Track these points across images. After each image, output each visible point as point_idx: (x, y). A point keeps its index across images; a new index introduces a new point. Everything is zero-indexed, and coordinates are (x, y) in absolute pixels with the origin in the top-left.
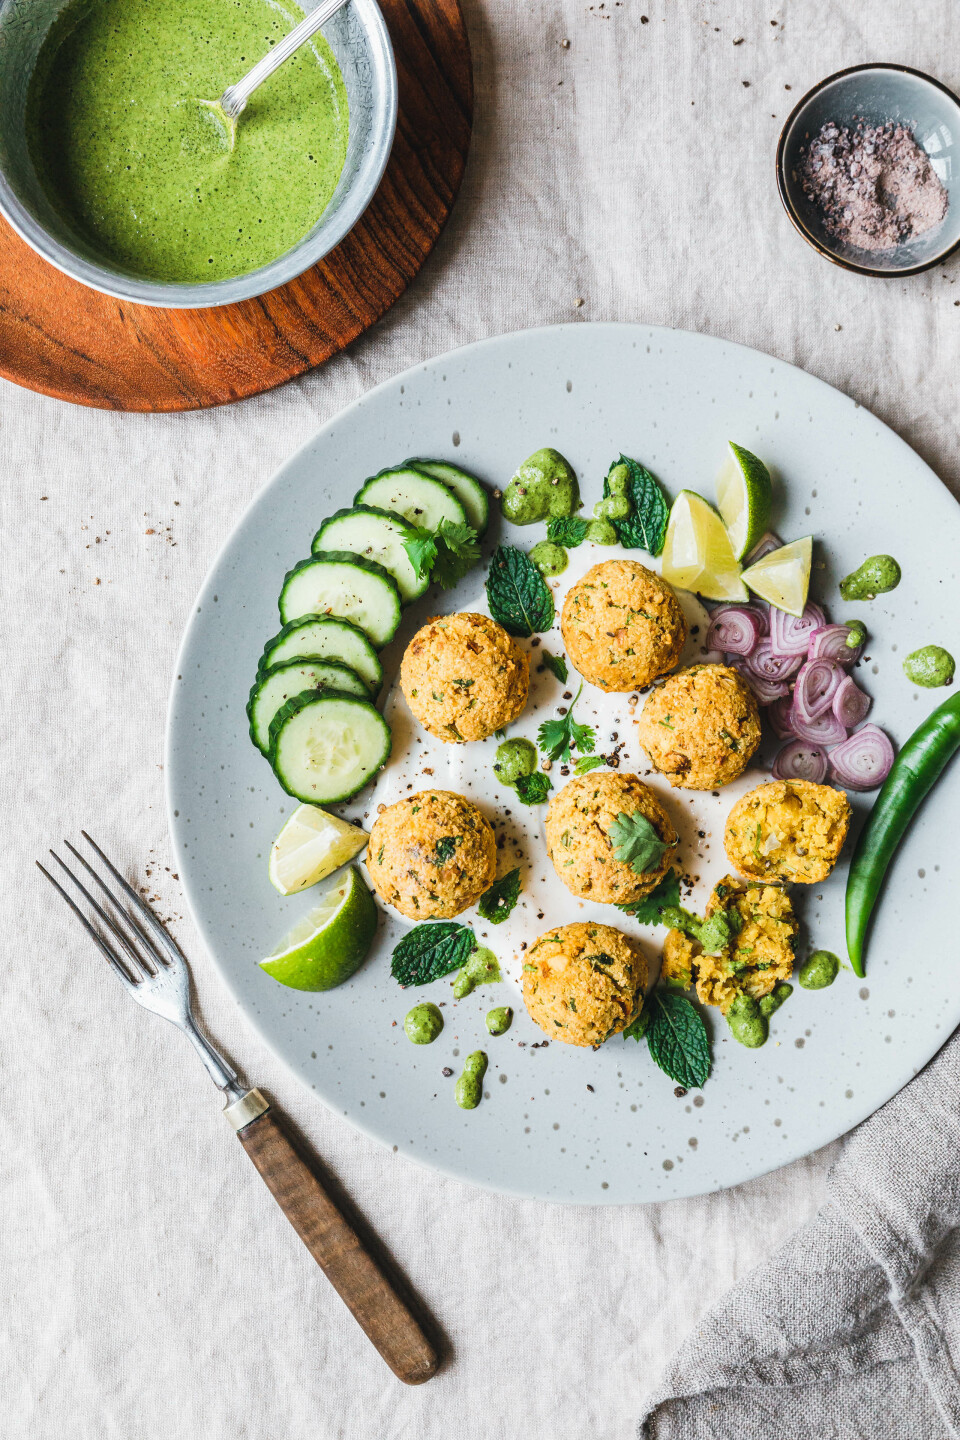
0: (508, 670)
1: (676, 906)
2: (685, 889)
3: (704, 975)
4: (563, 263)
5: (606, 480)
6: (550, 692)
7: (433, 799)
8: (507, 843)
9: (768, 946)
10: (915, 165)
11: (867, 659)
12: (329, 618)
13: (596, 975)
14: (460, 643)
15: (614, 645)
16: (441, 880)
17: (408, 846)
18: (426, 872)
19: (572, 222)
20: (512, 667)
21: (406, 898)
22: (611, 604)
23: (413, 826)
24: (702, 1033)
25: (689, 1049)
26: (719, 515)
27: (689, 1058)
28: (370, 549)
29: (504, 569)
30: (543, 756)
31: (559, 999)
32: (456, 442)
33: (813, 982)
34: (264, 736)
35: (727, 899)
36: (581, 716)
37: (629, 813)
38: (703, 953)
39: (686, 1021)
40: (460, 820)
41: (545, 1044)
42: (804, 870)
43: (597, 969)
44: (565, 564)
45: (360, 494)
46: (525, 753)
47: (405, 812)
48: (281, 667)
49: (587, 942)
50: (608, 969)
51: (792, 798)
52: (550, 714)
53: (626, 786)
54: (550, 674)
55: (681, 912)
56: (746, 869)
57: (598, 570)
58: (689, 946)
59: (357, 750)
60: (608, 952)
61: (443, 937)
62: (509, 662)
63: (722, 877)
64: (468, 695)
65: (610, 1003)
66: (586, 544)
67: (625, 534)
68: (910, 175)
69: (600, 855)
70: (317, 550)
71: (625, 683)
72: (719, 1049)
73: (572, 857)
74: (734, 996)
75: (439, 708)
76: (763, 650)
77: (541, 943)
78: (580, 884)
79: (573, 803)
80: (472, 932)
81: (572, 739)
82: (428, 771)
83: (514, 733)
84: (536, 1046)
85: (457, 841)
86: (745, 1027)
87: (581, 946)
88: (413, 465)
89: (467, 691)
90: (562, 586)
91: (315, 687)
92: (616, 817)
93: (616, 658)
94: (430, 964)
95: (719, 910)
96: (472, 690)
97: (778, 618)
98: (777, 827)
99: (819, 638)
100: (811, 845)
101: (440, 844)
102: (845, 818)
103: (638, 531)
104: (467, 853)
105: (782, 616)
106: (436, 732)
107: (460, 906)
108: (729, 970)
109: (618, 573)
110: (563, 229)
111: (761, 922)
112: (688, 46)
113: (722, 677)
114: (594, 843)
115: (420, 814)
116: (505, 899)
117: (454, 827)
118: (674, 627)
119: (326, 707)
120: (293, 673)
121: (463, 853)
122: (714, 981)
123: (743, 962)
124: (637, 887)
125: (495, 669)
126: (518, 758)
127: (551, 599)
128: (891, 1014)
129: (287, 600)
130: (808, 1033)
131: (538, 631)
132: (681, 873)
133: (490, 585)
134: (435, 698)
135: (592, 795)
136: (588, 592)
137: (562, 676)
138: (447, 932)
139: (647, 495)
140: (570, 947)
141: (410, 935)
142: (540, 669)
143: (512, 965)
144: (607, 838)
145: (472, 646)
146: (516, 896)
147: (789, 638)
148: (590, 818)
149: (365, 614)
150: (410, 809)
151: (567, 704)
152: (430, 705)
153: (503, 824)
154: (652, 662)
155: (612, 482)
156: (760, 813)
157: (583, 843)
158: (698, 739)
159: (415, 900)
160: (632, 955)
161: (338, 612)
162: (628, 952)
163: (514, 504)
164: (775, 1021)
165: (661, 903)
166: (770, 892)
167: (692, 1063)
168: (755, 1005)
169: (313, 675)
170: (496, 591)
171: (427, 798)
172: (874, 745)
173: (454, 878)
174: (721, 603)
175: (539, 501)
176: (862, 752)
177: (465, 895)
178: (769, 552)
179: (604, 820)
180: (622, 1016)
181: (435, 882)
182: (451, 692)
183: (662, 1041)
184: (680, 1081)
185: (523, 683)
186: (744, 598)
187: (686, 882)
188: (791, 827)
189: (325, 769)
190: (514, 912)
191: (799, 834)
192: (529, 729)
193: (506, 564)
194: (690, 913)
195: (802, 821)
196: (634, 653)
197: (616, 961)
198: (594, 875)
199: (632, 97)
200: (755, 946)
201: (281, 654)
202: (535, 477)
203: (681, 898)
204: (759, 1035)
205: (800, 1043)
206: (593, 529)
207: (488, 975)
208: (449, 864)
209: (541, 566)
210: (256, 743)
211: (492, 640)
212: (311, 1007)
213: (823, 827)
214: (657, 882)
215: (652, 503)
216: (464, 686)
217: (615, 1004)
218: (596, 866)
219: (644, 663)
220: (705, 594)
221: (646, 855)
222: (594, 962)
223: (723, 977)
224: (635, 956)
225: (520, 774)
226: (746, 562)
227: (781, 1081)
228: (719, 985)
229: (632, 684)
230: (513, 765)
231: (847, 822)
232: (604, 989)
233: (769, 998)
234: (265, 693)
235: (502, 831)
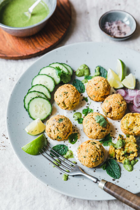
0: (75, 91)
1: (111, 142)
2: (113, 139)
3: (117, 153)
6: (85, 104)
9: (131, 148)
13: (92, 145)
14: (65, 86)
16: (59, 125)
18: (56, 124)
21: (52, 131)
24: (118, 168)
25: (116, 172)
27: (115, 174)
28: (49, 74)
30: (83, 115)
31: (84, 150)
32: (67, 62)
34: (27, 106)
35: (122, 138)
36: (91, 107)
37: (99, 115)
38: (117, 148)
39: (114, 166)
42: (137, 130)
44: (87, 82)
46: (79, 114)
48: (31, 92)
50: (95, 145)
51: (133, 115)
52: (85, 107)
54: (84, 101)
55: (112, 143)
58: (114, 148)
59: (45, 109)
60: (95, 142)
61: (61, 148)
65: (95, 151)
69: (93, 122)
70: (39, 74)
72: (122, 172)
74: (125, 159)
75: (61, 98)
76: (127, 96)
80: (67, 147)
81: (89, 112)
85: (63, 120)
86: (128, 167)
87: (89, 141)
89: (66, 94)
90: (86, 85)
91: (37, 96)
93: (96, 89)
96: (68, 94)
98: (131, 120)
99: (138, 92)
100: (138, 123)
101: (60, 119)
104: (65, 122)
105: (131, 90)
108: (123, 153)
111: (129, 143)
114: (92, 120)
116: (75, 140)
117: (63, 117)
119: (39, 99)
120: (33, 93)
123: (126, 151)
124: (101, 131)
125: (72, 91)
126: (78, 115)
129: (33, 83)
131: (82, 93)
134: (60, 96)
135: (92, 114)
137: (87, 101)
138: (62, 147)
139: (103, 72)
141: (54, 147)
142: (83, 100)
143: (75, 153)
144: (94, 119)
145: (68, 87)
146: (77, 140)
147: (132, 94)
148: (91, 117)
149: (48, 85)
151: (88, 106)
153: (75, 127)
154: (103, 90)
155: (96, 70)
156: (127, 118)
157: (90, 121)
158: (113, 103)
159: (54, 131)
163: (77, 73)
164: (134, 166)
165: (108, 141)
166: (131, 137)
168: (130, 162)
169: (37, 94)
173: (62, 126)
174: (118, 89)
175: (82, 72)
179: (94, 117)
180: (99, 156)
181: (58, 126)
182: (63, 95)
183: (109, 170)
184: (114, 178)
186: (123, 87)
188: (134, 120)
189: (38, 113)
191: (135, 122)
192: (80, 110)
193: (76, 82)
194: (115, 143)
195: (136, 119)
196: (100, 88)
197: (97, 144)
198: (92, 128)
200: (128, 148)
201: (31, 90)
202: (81, 68)
203: (112, 140)
204: (131, 169)
206: (93, 77)
207: (71, 156)
209: (83, 82)
210: (25, 108)
211: (72, 86)
214: (106, 132)
217: (97, 152)
218: (92, 124)
219: (102, 90)
222: (92, 143)
225: (78, 118)
227: (136, 177)
228: (121, 156)
230: (77, 116)
232: (94, 148)
233: (133, 161)
234: (27, 97)
235: (74, 129)
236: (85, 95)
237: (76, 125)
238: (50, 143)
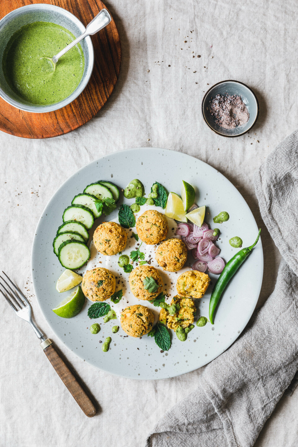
0: (120, 238)
1: (164, 302)
2: (166, 298)
3: (169, 321)
4: (145, 129)
5: (152, 188)
6: (134, 243)
7: (99, 270)
8: (120, 282)
9: (187, 314)
10: (241, 106)
11: (220, 239)
12: (75, 221)
13: (138, 319)
14: (108, 230)
15: (147, 232)
16: (98, 291)
17: (91, 282)
18: (95, 289)
19: (148, 118)
20: (121, 237)
21: (90, 295)
22: (148, 222)
23: (93, 277)
24: (169, 336)
25: (165, 340)
26: (182, 199)
27: (165, 343)
28: (87, 204)
29: (123, 210)
30: (131, 260)
31: (128, 324)
32: (112, 176)
33: (200, 325)
34: (57, 251)
35: (176, 301)
36: (141, 250)
37: (149, 277)
38: (169, 315)
39: (165, 333)
40: (105, 276)
41: (127, 336)
42: (196, 295)
43: (138, 317)
44: (139, 210)
45: (85, 189)
46: (126, 259)
47: (91, 273)
48: (62, 233)
49: (136, 310)
50: (141, 317)
51: (193, 275)
52: (133, 249)
53: (150, 270)
54: (134, 238)
55: (165, 304)
56: (181, 293)
57: (146, 212)
58: (166, 313)
59: (81, 256)
60: (142, 313)
61: (102, 306)
62: (120, 236)
63: (176, 295)
64: (109, 244)
65: (141, 326)
66: (145, 204)
67: (156, 202)
68: (239, 109)
69: (140, 287)
70: (73, 204)
71: (151, 243)
72: (173, 341)
73: (134, 287)
74: (178, 327)
75: (101, 246)
76: (191, 235)
77: (126, 309)
78: (136, 295)
79: (135, 273)
80: (109, 305)
81: (139, 256)
82: (100, 262)
83: (124, 254)
84: (125, 337)
85: (104, 281)
86: (181, 336)
87: (135, 311)
88: (100, 183)
89: (109, 242)
90: (138, 215)
91: (70, 239)
92: (145, 278)
93: (148, 236)
94: (98, 313)
95: (174, 304)
96: (110, 242)
97: (195, 227)
98: (189, 283)
99: (205, 233)
100: (198, 288)
101: (99, 282)
102: (207, 281)
103: (160, 202)
104: (106, 285)
105: (197, 227)
106: (101, 253)
107: (104, 298)
108: (176, 320)
109: (150, 214)
110: (145, 120)
111: (185, 308)
112: (181, 73)
113: (177, 242)
114: (139, 284)
115: (95, 274)
116: (118, 297)
117: (103, 278)
118: (164, 229)
119: (73, 245)
120: (65, 235)
121: (105, 284)
122: (172, 322)
123: (180, 318)
124: (151, 296)
125: (116, 237)
126: (124, 260)
127: (135, 219)
128: (219, 335)
129: (64, 216)
130: (197, 338)
131: (131, 227)
132: (166, 293)
133: (119, 215)
134: (100, 244)
135: (140, 271)
136: (142, 218)
137: (137, 239)
138: (103, 305)
139: (162, 192)
140: (132, 311)
141: (93, 305)
142: (132, 237)
143: (119, 314)
144: (143, 283)
145: (111, 231)
146: (121, 297)
147: (198, 232)
148: (139, 278)
149: (85, 221)
150: (93, 272)
151: (138, 247)
152: (99, 246)
153: (119, 277)
154: (158, 238)
155: (153, 189)
156: (185, 279)
157: (137, 284)
158: (168, 258)
159: (92, 296)
160: (148, 314)
161: (78, 220)
162: (147, 313)
163: (127, 193)
164: (189, 334)
165: (160, 301)
166: (188, 300)
167: (166, 344)
168: (183, 330)
169: (70, 236)
170: (121, 216)
171: (98, 269)
172: (219, 262)
173: (102, 291)
174: (181, 222)
175: (133, 193)
176: (216, 264)
177: (105, 295)
178: (194, 209)
179: (142, 278)
180: (145, 330)
182: (104, 243)
183: (158, 338)
184: (163, 349)
185: (124, 241)
186: (186, 221)
187: (167, 296)
188: (193, 283)
189: (72, 260)
190: (121, 301)
191: (195, 285)
192: (128, 253)
193: (124, 209)
194: (168, 304)
195: (196, 282)
196: (152, 235)
197: (144, 315)
198: (139, 293)
199: (165, 86)
200: (183, 314)
201: (62, 230)
202: (132, 187)
203: (165, 300)
204: (184, 338)
205: (195, 341)
206: (148, 201)
207: (113, 317)
208: (101, 287)
209: (133, 210)
210: (55, 253)
211: (116, 229)
212: (65, 322)
213: (201, 283)
214: (157, 295)
215: (164, 195)
216: (108, 241)
217: (142, 326)
218: (139, 290)
219: (155, 238)
220: (176, 219)
221: (153, 288)
222: (137, 315)
223: (174, 322)
224: (149, 314)
225: (125, 264)
226: (188, 211)
227: (189, 350)
228: (173, 324)
229: (153, 243)
230: (123, 261)
231: (208, 283)
232: (140, 322)
233: (187, 328)
234: (57, 240)
235: (118, 279)
236: (134, 230)
237: (121, 274)
238: (87, 299)
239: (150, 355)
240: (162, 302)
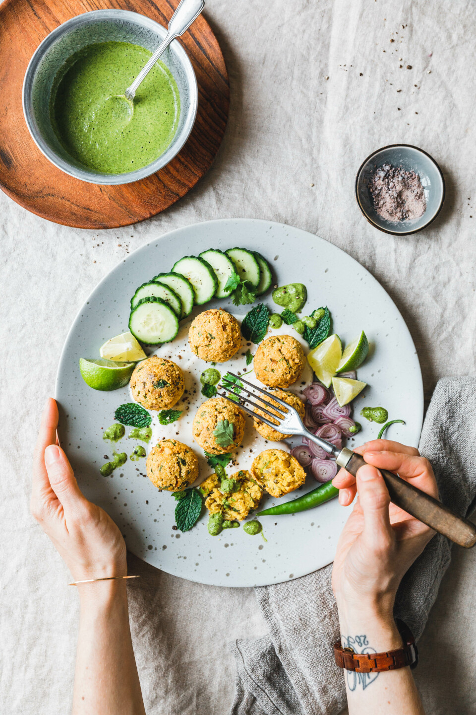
0: (229, 344)
1: (223, 467)
2: (231, 464)
3: (213, 496)
5: (315, 311)
6: (241, 364)
7: (172, 366)
8: (186, 401)
9: (241, 504)
11: (353, 440)
12: (186, 280)
13: (176, 465)
14: (221, 323)
15: (269, 363)
16: (152, 392)
17: (150, 373)
18: (149, 386)
20: (232, 344)
21: (137, 389)
22: (280, 350)
23: (158, 368)
24: (198, 515)
25: (189, 517)
26: (343, 353)
27: (187, 520)
28: (218, 270)
29: (258, 312)
30: (221, 382)
31: (159, 462)
32: (276, 259)
33: (248, 529)
34: (136, 302)
35: (241, 478)
37: (230, 422)
38: (219, 489)
39: (196, 507)
40: (174, 379)
41: (145, 476)
42: (272, 488)
43: (178, 463)
44: (279, 327)
45: (230, 250)
46: (216, 377)
47: (159, 362)
48: (159, 283)
49: (183, 452)
50: (182, 466)
51: (287, 463)
52: (234, 370)
53: (237, 413)
54: (245, 358)
55: (223, 470)
56: (255, 473)
57: (286, 337)
58: (216, 483)
59: (162, 331)
60: (186, 461)
61: (141, 414)
62: (232, 342)
63: (245, 470)
64: (210, 342)
65: (173, 477)
66: (291, 326)
67: (307, 334)
69: (209, 427)
70: (201, 256)
71: (264, 380)
72: (199, 525)
73: (200, 421)
74: (218, 512)
75: (197, 338)
76: (320, 408)
77: (169, 441)
78: (196, 432)
79: (215, 404)
80: (151, 420)
82: (180, 357)
83: (217, 368)
84: (141, 474)
85: (168, 385)
86: (213, 526)
87: (180, 452)
88: (255, 255)
89: (211, 340)
90: (273, 332)
91: (164, 299)
92: (225, 420)
93: (267, 369)
94: (130, 419)
95: (235, 479)
96: (213, 341)
97: (334, 402)
98: (275, 467)
99: (341, 419)
100: (281, 482)
101: (161, 381)
102: (299, 483)
103: (312, 336)
104: (168, 391)
105: (336, 402)
106: (191, 346)
107: (152, 407)
108: (222, 502)
109: (291, 343)
111: (246, 495)
113: (298, 404)
114: (210, 421)
115: (163, 367)
116: (170, 418)
117: (170, 380)
118: (294, 374)
119: (163, 308)
120: (162, 289)
121: (166, 390)
122: (215, 501)
123: (229, 502)
124: (213, 448)
125: (225, 340)
126: (212, 377)
127: (265, 334)
128: (264, 561)
129: (178, 264)
130: (232, 545)
132: (234, 458)
133: (249, 314)
134: (199, 334)
135: (224, 406)
136: (277, 341)
137: (248, 362)
138: (144, 413)
139: (324, 327)
140: (176, 449)
141: (131, 404)
142: (244, 354)
143: (155, 440)
144: (216, 424)
145: (224, 328)
146: (174, 420)
147: (332, 411)
148: (216, 413)
149: (200, 289)
150: (162, 363)
151: (242, 372)
152: (195, 335)
153: (191, 394)
154: (278, 380)
155: (316, 313)
156: (273, 458)
157: (207, 419)
159: (139, 392)
160: (194, 469)
161: (191, 281)
162: (193, 467)
163: (279, 294)
164: (226, 532)
165: (219, 462)
166: (256, 487)
167: (186, 522)
168: (223, 520)
169: (167, 294)
170: (249, 317)
171: (171, 364)
172: (331, 469)
173: (157, 396)
174: (319, 381)
175: (287, 299)
176: (325, 468)
177: (156, 404)
178: (349, 378)
179: (220, 417)
180: (174, 485)
181: (149, 392)
182: (205, 336)
183: (183, 507)
184: (178, 525)
185: (231, 352)
186: (327, 385)
187: (233, 462)
188: (279, 471)
189: (147, 328)
190: (170, 425)
191: (280, 475)
192: (223, 370)
193: (260, 311)
194: (226, 473)
195: (285, 472)
196: (274, 372)
197: (187, 466)
198: (202, 433)
200: (237, 501)
201: (162, 280)
202: (292, 290)
203: (227, 466)
204: (215, 531)
205: (227, 546)
206: (298, 323)
207: (145, 438)
208: (158, 390)
209: (270, 322)
210: (132, 302)
211: (233, 330)
212: (80, 400)
213: (289, 478)
214: (221, 453)
215: (323, 331)
216: (210, 338)
217: (175, 479)
218: (205, 430)
219: (275, 378)
220: (317, 374)
221: (224, 439)
222: (179, 460)
223: (218, 502)
224: (195, 470)
225: (209, 382)
226: (339, 375)
227: (210, 552)
228: (215, 503)
229: (267, 382)
230: (209, 378)
231: (299, 485)
232: (175, 471)
233: (229, 522)
234: (147, 288)
235: (187, 395)
236: (254, 348)
237: (195, 391)
239: (157, 522)
240: (221, 465)
